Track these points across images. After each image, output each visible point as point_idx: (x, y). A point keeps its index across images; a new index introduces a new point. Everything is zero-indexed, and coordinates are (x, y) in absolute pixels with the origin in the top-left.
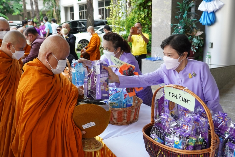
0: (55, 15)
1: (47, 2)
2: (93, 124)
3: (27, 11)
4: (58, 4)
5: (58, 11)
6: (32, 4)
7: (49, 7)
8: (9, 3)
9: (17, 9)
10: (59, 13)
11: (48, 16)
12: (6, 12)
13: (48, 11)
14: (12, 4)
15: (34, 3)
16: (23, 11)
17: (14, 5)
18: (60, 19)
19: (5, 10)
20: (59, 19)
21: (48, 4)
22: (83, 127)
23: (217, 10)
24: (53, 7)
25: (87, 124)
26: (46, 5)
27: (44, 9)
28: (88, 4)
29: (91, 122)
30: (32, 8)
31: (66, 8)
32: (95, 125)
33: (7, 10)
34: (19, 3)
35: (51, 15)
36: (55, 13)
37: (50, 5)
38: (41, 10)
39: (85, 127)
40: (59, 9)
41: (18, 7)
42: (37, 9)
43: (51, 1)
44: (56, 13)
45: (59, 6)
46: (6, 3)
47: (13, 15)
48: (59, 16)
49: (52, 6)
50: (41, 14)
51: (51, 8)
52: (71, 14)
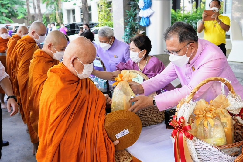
0: (58, 18)
1: (49, 6)
2: (126, 132)
3: (31, 15)
4: (61, 7)
5: (61, 14)
6: (35, 8)
7: (52, 11)
8: (14, 7)
9: (21, 12)
10: (61, 16)
11: (51, 19)
12: (11, 16)
13: (51, 15)
14: (16, 9)
15: (36, 7)
16: (27, 14)
17: (18, 9)
18: (63, 21)
19: (10, 14)
20: (62, 22)
21: (50, 7)
22: (116, 137)
23: (150, 16)
24: (56, 11)
25: (120, 133)
26: (49, 8)
27: (48, 12)
28: (84, 8)
29: (124, 130)
30: (35, 12)
31: (68, 11)
32: (129, 132)
33: (12, 14)
34: (23, 7)
35: (54, 18)
36: (57, 16)
37: (52, 8)
38: (44, 13)
39: (118, 136)
40: (61, 12)
41: (22, 11)
42: (39, 13)
43: (54, 5)
44: (59, 16)
45: (62, 10)
46: (11, 8)
47: (17, 18)
48: (62, 18)
49: (55, 9)
50: (44, 18)
51: (53, 11)
52: (73, 16)
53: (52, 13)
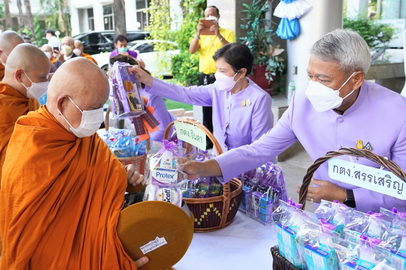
0: (61, 22)
1: (46, 1)
2: (161, 241)
3: (12, 17)
4: (67, 3)
5: (67, 17)
6: (19, 4)
7: (51, 9)
10: (68, 19)
11: (49, 24)
13: (48, 16)
15: (23, 2)
16: (4, 15)
18: (71, 29)
20: (69, 30)
21: (48, 3)
22: (143, 251)
23: (302, 17)
24: (58, 9)
25: (149, 243)
26: (45, 5)
27: (42, 12)
28: (116, 4)
29: (157, 237)
30: (21, 11)
31: (81, 11)
32: (166, 243)
35: (55, 23)
36: (61, 20)
37: (51, 5)
38: (37, 13)
39: (146, 249)
40: (68, 12)
42: (28, 12)
44: (63, 18)
45: (68, 7)
48: (69, 24)
49: (56, 7)
50: (37, 22)
51: (53, 10)
52: (89, 20)
53: (50, 14)
